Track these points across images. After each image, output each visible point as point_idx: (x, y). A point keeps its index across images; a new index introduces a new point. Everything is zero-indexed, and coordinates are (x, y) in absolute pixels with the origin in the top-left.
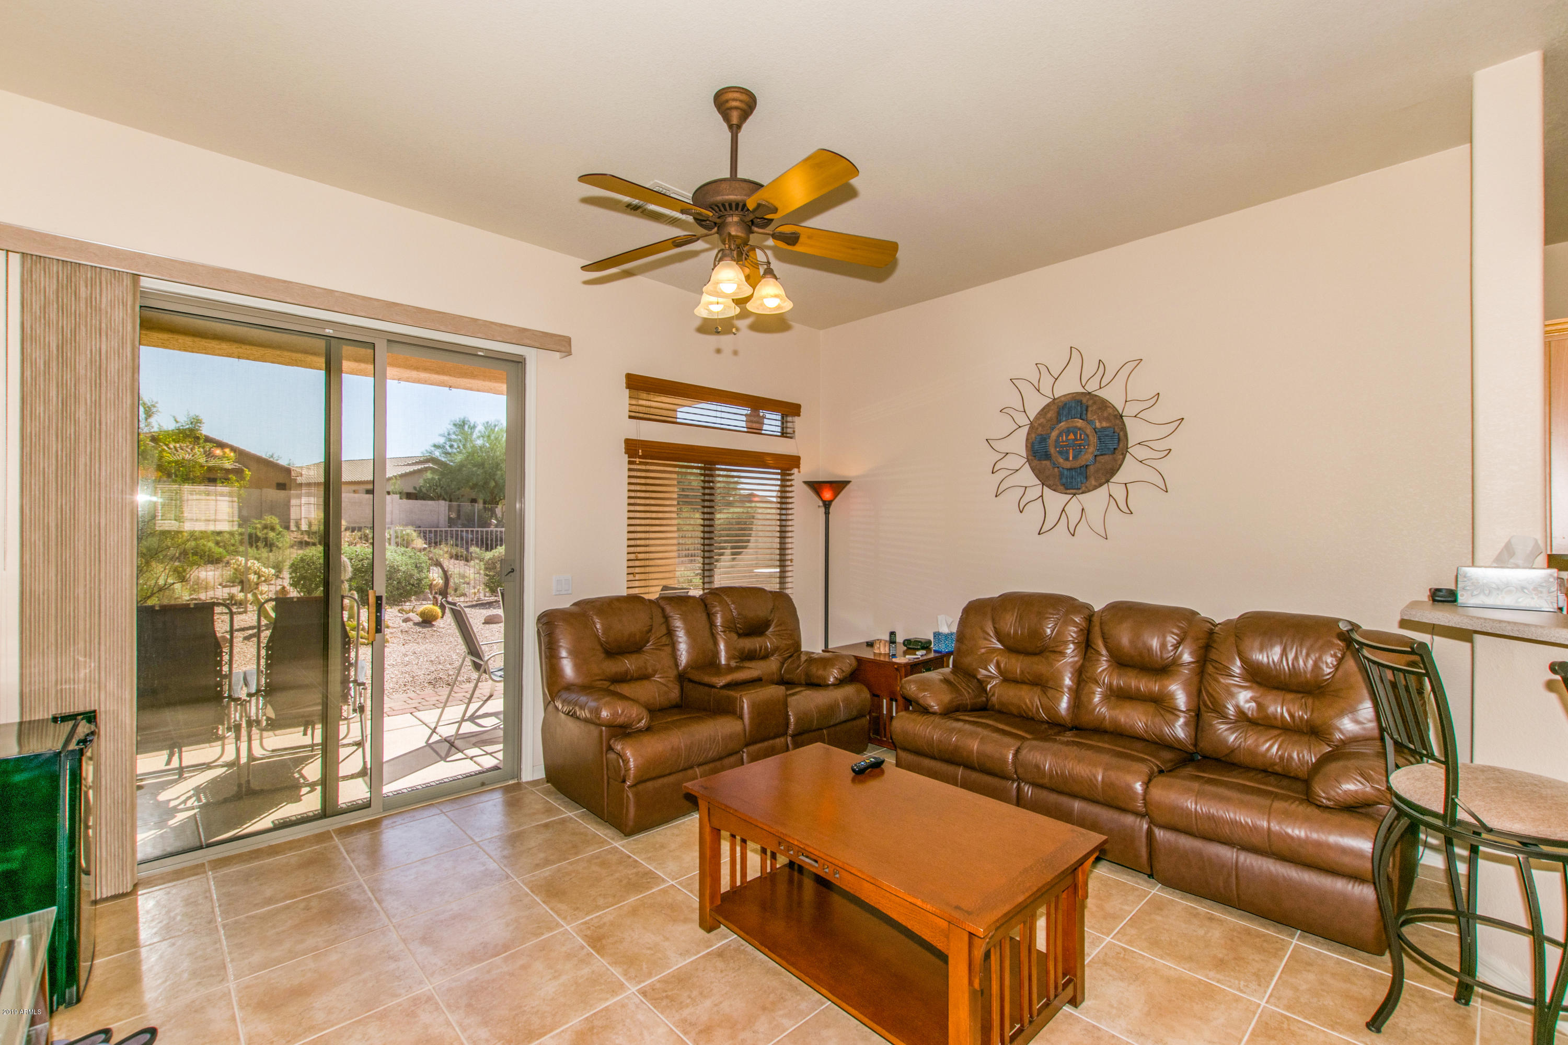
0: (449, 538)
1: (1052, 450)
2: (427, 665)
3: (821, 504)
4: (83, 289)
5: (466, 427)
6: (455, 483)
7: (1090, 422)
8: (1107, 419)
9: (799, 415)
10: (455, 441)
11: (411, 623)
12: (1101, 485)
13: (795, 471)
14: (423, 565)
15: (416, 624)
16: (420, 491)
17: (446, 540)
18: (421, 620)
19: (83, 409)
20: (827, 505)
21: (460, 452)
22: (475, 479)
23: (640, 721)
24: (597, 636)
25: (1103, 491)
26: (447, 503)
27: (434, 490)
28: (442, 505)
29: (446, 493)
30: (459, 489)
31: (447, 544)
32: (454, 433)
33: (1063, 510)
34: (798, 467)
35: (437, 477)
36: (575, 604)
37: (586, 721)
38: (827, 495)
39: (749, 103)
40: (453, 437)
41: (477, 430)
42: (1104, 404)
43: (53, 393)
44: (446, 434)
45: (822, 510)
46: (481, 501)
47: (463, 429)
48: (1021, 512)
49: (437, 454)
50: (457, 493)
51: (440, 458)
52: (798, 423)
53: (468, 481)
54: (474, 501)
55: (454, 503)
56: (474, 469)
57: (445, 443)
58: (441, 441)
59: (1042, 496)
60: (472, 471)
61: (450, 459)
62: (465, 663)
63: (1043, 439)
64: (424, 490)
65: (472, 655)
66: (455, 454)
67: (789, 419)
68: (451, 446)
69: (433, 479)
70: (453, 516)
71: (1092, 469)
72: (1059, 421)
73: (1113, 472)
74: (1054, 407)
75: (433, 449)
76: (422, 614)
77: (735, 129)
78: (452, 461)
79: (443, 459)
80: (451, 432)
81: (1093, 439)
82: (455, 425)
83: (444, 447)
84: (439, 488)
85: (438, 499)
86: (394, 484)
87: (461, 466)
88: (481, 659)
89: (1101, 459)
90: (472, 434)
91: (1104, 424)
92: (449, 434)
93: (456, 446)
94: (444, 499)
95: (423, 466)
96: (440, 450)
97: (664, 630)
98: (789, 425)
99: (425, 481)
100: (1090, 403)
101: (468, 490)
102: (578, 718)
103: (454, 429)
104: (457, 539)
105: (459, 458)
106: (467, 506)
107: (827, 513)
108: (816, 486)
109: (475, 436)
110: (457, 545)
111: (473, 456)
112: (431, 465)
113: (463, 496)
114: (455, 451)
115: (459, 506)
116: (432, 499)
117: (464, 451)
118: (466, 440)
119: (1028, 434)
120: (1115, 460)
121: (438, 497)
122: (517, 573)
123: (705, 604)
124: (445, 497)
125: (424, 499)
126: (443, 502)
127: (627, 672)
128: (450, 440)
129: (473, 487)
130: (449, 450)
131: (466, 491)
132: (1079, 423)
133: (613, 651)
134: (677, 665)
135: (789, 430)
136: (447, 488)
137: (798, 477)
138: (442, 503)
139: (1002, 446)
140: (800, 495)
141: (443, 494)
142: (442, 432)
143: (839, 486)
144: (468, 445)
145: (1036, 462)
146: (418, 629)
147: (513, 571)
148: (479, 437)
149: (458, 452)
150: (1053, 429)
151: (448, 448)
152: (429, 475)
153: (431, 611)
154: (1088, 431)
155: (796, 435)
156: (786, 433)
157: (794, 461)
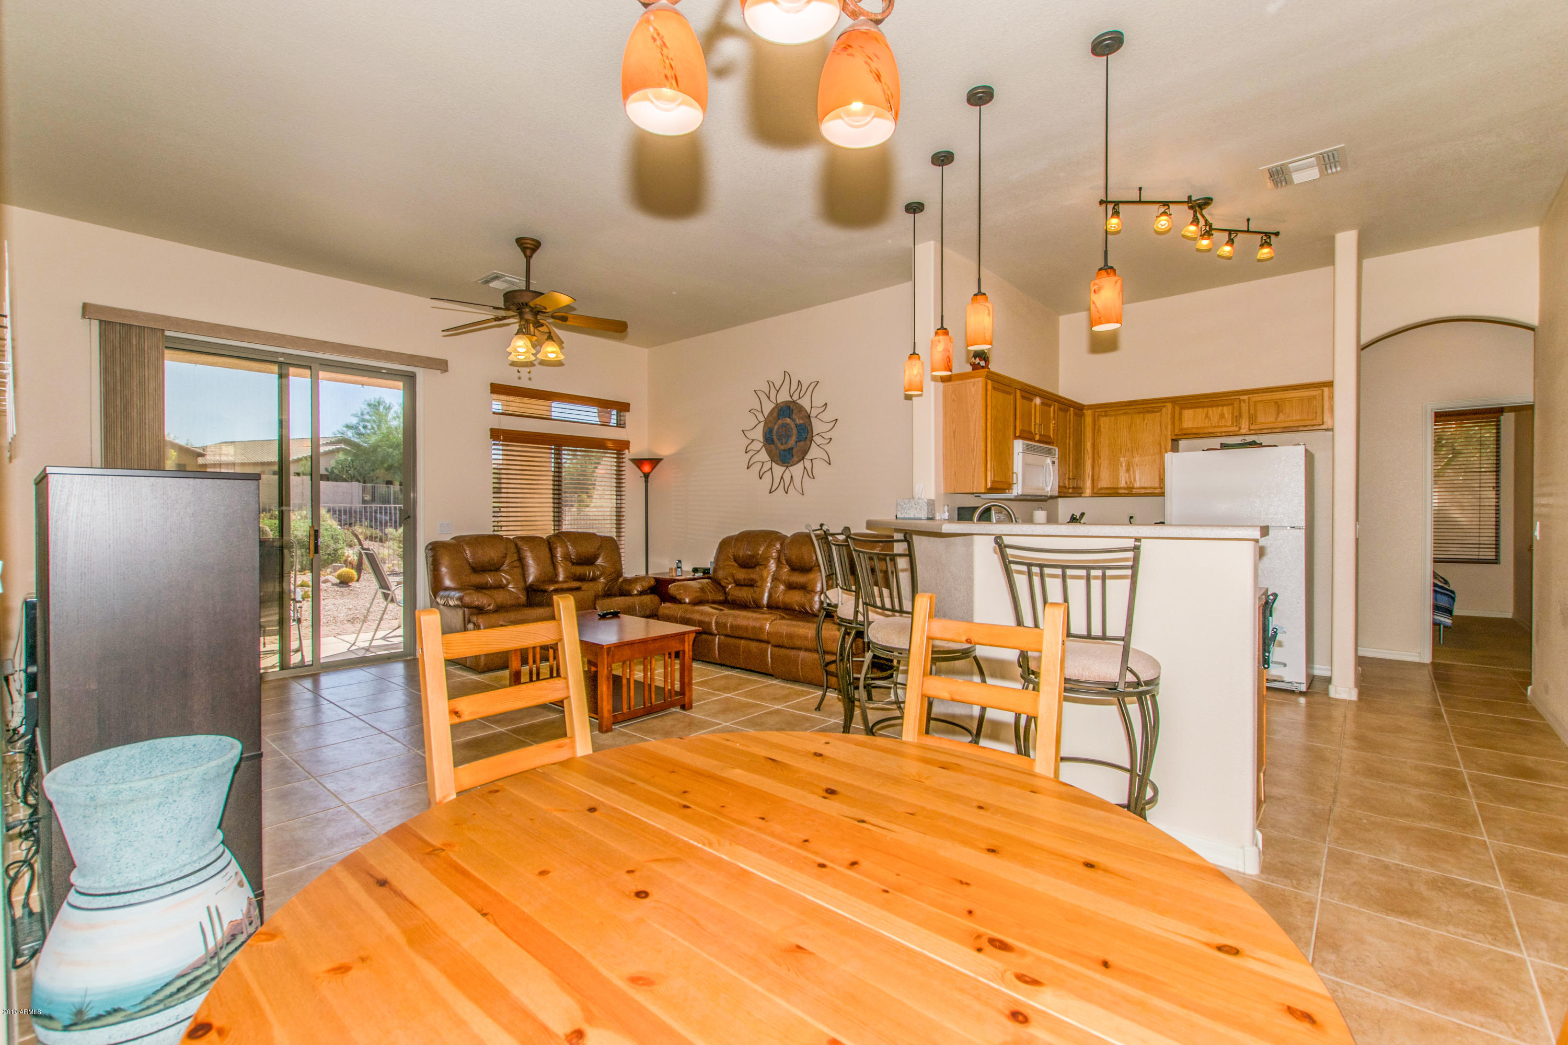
0: (363, 520)
1: (775, 438)
2: (346, 611)
3: (642, 475)
4: (134, 340)
5: (381, 408)
6: (369, 464)
7: (793, 420)
8: (802, 418)
9: (628, 411)
10: (368, 421)
11: (329, 584)
12: (800, 461)
13: (626, 451)
14: (340, 537)
15: (333, 584)
16: (332, 472)
17: (361, 521)
18: (338, 581)
19: (135, 410)
20: (646, 476)
21: (375, 434)
22: (390, 461)
23: (489, 605)
24: (466, 559)
25: (801, 465)
26: (361, 484)
27: (347, 471)
28: (355, 488)
29: (360, 475)
30: (373, 470)
31: (361, 525)
32: (368, 413)
33: (782, 477)
34: (629, 449)
35: (349, 459)
36: (452, 539)
37: (456, 606)
38: (647, 468)
39: (537, 245)
40: (367, 417)
41: (392, 411)
42: (801, 409)
43: (119, 401)
44: (360, 414)
45: (644, 479)
46: (397, 483)
47: (378, 410)
48: (761, 478)
49: (350, 434)
50: (372, 474)
51: (352, 439)
52: (628, 417)
53: (383, 463)
54: (389, 483)
55: (369, 485)
56: (391, 450)
57: (358, 424)
58: (354, 421)
59: (771, 468)
60: (388, 452)
61: (363, 439)
62: (377, 596)
63: (771, 431)
64: (336, 471)
65: (383, 588)
66: (368, 435)
67: (622, 414)
68: (365, 427)
69: (346, 460)
70: (368, 498)
71: (795, 451)
72: (779, 419)
73: (805, 452)
74: (776, 410)
75: (345, 429)
76: (339, 577)
77: (528, 258)
78: (365, 442)
79: (357, 440)
80: (365, 412)
81: (795, 431)
82: (369, 405)
83: (357, 428)
84: (352, 470)
85: (352, 481)
86: (304, 465)
87: (375, 449)
88: (389, 590)
89: (798, 443)
90: (386, 415)
91: (801, 422)
92: (362, 414)
93: (370, 427)
94: (358, 481)
95: (334, 447)
96: (353, 431)
97: (516, 557)
98: (622, 418)
99: (337, 463)
100: (794, 408)
101: (383, 471)
102: (450, 606)
103: (368, 409)
104: (371, 521)
105: (373, 439)
106: (382, 488)
107: (646, 482)
108: (638, 462)
109: (390, 417)
110: (371, 527)
111: (388, 436)
112: (343, 446)
113: (377, 478)
114: (368, 431)
115: (373, 488)
116: (345, 480)
117: (378, 432)
118: (380, 422)
119: (764, 427)
120: (806, 445)
121: (352, 478)
122: (412, 518)
123: (550, 544)
124: (359, 478)
125: (336, 480)
126: (357, 483)
127: (487, 583)
128: (363, 420)
129: (389, 468)
130: (363, 431)
131: (381, 472)
132: (788, 421)
133: (478, 569)
134: (525, 581)
135: (622, 422)
136: (361, 470)
137: (628, 455)
138: (355, 484)
139: (751, 435)
140: (630, 468)
141: (357, 474)
142: (354, 412)
143: (655, 462)
144: (383, 426)
145: (768, 446)
146: (336, 588)
147: (409, 517)
148: (394, 418)
149: (372, 433)
150: (775, 424)
151: (362, 429)
152: (341, 456)
153: (348, 573)
154: (793, 426)
155: (627, 426)
156: (620, 425)
157: (625, 445)
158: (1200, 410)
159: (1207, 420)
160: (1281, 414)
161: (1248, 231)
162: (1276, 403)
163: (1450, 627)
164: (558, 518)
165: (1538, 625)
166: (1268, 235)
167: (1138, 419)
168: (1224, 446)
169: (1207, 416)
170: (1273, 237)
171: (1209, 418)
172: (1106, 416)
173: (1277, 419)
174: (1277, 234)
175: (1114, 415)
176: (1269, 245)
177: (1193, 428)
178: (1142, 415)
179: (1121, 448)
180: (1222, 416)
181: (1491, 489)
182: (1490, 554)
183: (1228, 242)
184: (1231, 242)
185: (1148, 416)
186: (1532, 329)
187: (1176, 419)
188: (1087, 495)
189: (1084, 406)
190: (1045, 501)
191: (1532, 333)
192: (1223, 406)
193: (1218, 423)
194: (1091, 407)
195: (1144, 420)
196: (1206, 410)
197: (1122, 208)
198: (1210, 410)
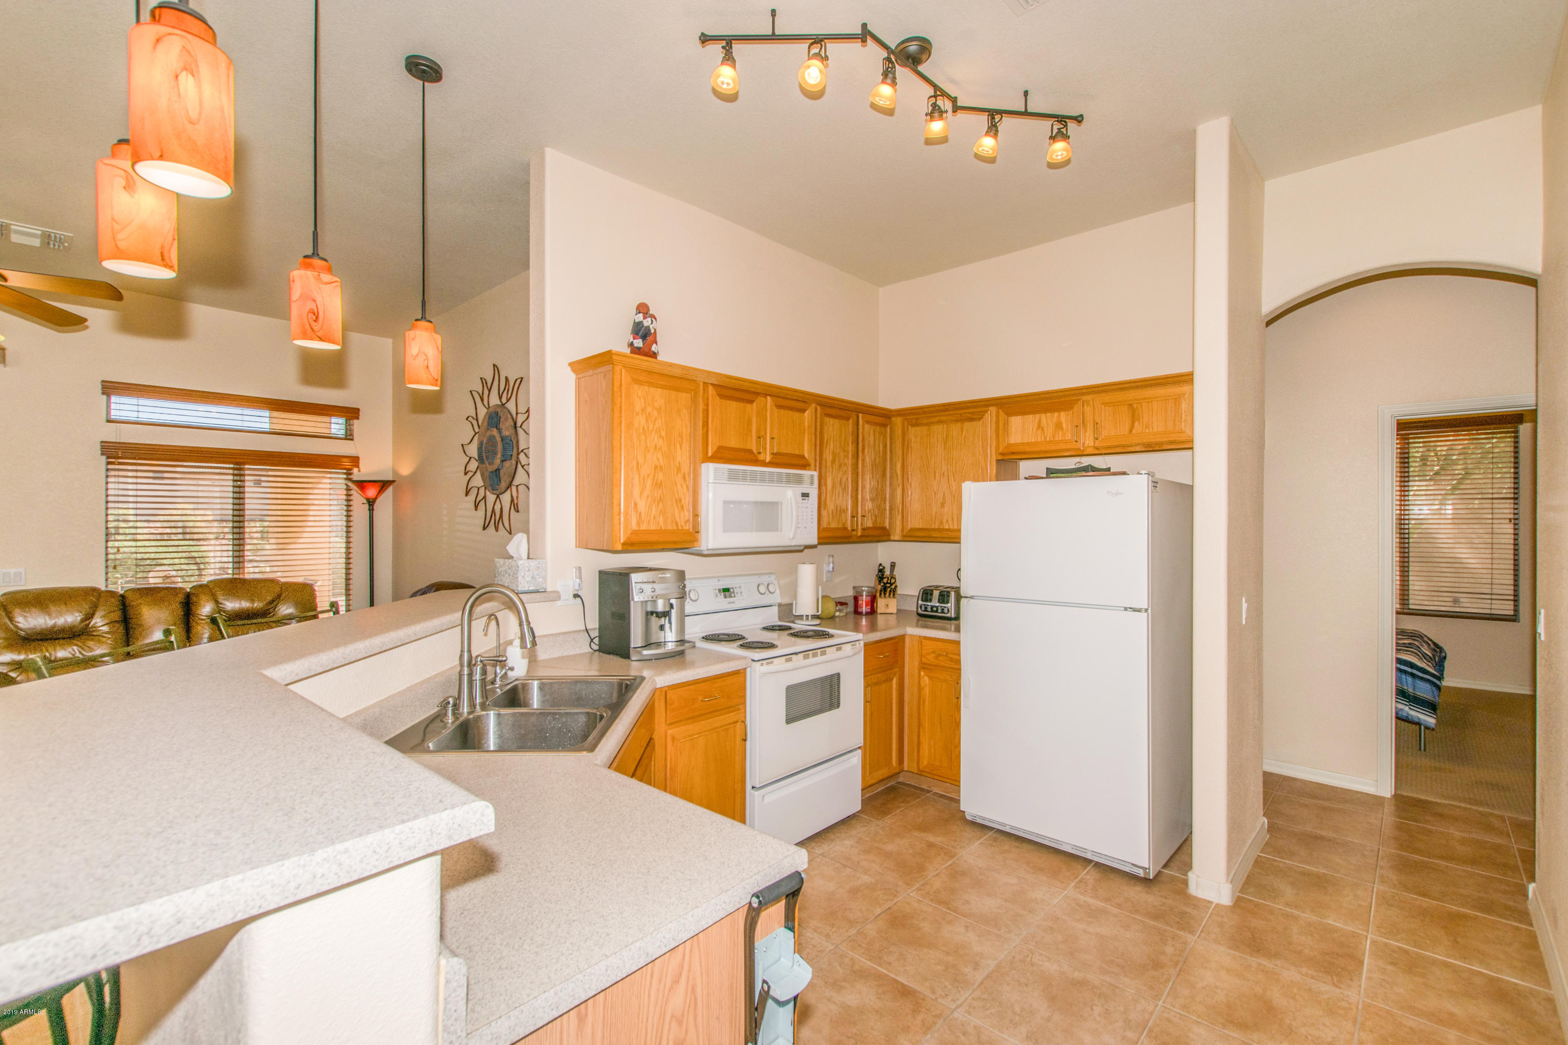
1: (484, 455)
3: (365, 501)
7: (499, 430)
8: (507, 429)
9: (358, 418)
12: (508, 488)
13: (355, 470)
20: (371, 503)
25: (509, 493)
33: (494, 509)
34: (357, 467)
38: (374, 493)
42: (508, 415)
45: (367, 506)
48: (476, 509)
52: (357, 426)
59: (485, 496)
63: (484, 446)
67: (351, 422)
71: (500, 471)
72: (491, 429)
73: (512, 476)
74: (489, 417)
81: (500, 446)
89: (504, 463)
91: (506, 434)
97: (115, 617)
98: (351, 428)
100: (503, 413)
107: (371, 510)
108: (365, 485)
119: (479, 440)
120: (513, 466)
123: (188, 596)
132: (496, 431)
135: (350, 433)
137: (357, 475)
139: (469, 451)
143: (381, 485)
145: (482, 467)
150: (488, 434)
154: (498, 439)
155: (355, 438)
156: (349, 436)
157: (355, 461)
158: (1030, 417)
159: (1039, 432)
160: (1136, 424)
161: (1026, 114)
162: (1131, 405)
163: (1433, 729)
164: (239, 559)
165: (1543, 789)
166: (1062, 119)
167: (955, 429)
168: (1051, 473)
169: (1039, 426)
170: (1071, 125)
171: (1043, 430)
172: (917, 425)
173: (1131, 431)
174: (1079, 119)
175: (927, 424)
176: (1066, 137)
177: (1022, 444)
178: (959, 424)
179: (935, 472)
180: (1059, 426)
181: (1508, 521)
182: (1507, 608)
183: (987, 132)
184: (993, 129)
185: (967, 425)
186: (1532, 282)
187: (1001, 430)
188: (897, 538)
189: (890, 411)
190: (801, 551)
191: (1532, 290)
192: (1059, 410)
193: (1054, 437)
194: (901, 413)
195: (962, 432)
196: (1038, 416)
197: (737, 47)
198: (1043, 416)
